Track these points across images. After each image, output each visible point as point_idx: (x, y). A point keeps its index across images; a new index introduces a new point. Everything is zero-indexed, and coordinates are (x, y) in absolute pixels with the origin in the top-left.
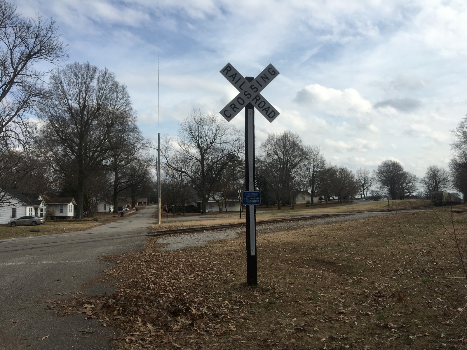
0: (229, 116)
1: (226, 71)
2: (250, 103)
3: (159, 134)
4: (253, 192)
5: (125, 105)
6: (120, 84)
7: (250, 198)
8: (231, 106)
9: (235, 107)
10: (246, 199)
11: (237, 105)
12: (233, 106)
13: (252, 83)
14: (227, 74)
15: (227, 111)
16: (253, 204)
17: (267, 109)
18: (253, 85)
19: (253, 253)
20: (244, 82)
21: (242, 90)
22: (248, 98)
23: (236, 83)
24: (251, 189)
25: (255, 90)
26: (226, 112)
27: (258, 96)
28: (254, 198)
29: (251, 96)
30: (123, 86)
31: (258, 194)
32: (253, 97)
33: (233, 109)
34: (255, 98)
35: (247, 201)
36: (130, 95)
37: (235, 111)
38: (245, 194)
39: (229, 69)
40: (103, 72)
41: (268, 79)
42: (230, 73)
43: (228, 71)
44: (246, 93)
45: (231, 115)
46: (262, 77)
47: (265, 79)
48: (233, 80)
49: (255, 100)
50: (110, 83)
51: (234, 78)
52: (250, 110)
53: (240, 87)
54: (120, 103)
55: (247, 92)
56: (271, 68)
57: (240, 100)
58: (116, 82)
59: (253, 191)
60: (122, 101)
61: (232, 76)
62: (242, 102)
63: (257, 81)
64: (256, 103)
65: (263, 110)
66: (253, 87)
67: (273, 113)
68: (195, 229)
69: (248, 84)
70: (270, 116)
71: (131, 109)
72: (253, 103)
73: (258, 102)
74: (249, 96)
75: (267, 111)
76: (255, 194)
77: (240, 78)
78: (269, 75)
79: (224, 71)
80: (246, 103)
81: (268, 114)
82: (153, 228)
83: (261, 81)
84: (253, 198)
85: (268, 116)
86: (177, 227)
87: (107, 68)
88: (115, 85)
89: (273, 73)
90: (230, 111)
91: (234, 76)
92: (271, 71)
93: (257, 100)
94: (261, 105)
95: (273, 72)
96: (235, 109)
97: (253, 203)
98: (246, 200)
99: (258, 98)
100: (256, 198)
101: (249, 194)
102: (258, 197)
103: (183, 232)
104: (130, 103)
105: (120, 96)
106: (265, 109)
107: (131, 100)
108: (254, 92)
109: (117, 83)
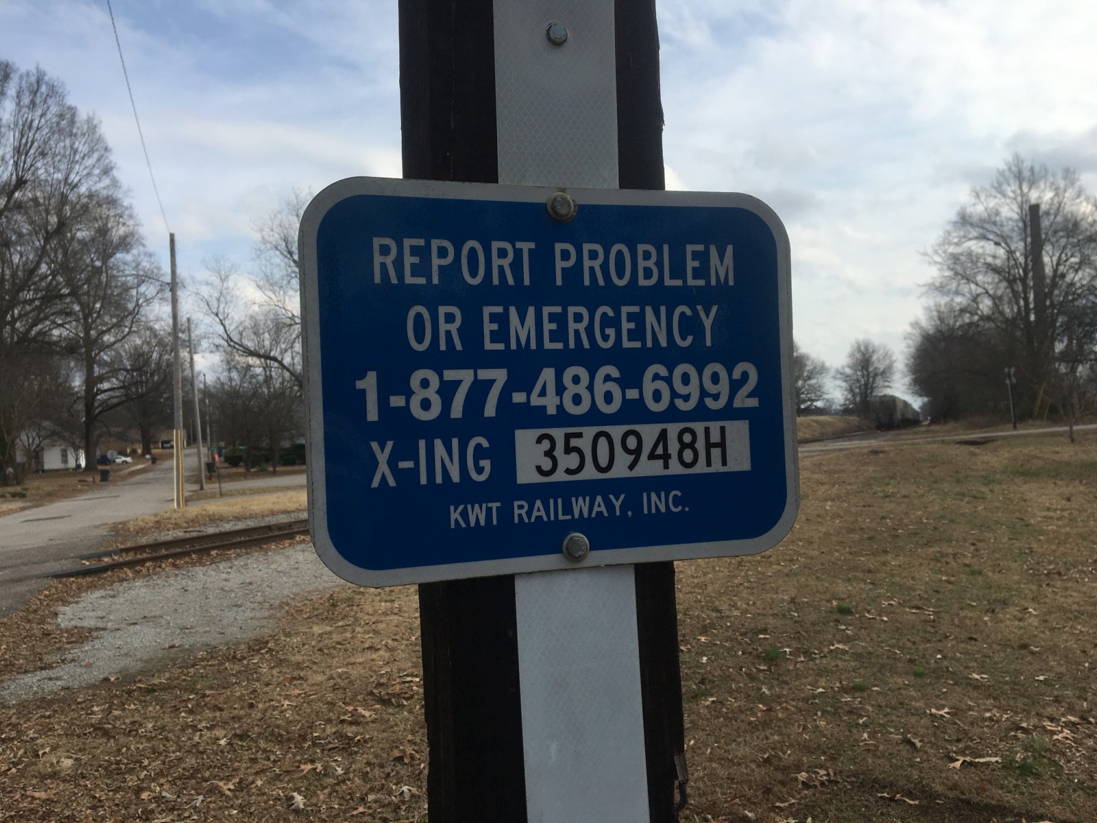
3: (172, 237)
6: (82, 115)
30: (89, 120)
31: (723, 266)
40: (33, 79)
50: (54, 109)
58: (70, 108)
60: (89, 162)
71: (115, 183)
88: (68, 115)
104: (112, 169)
105: (82, 147)
107: (114, 158)
109: (73, 111)
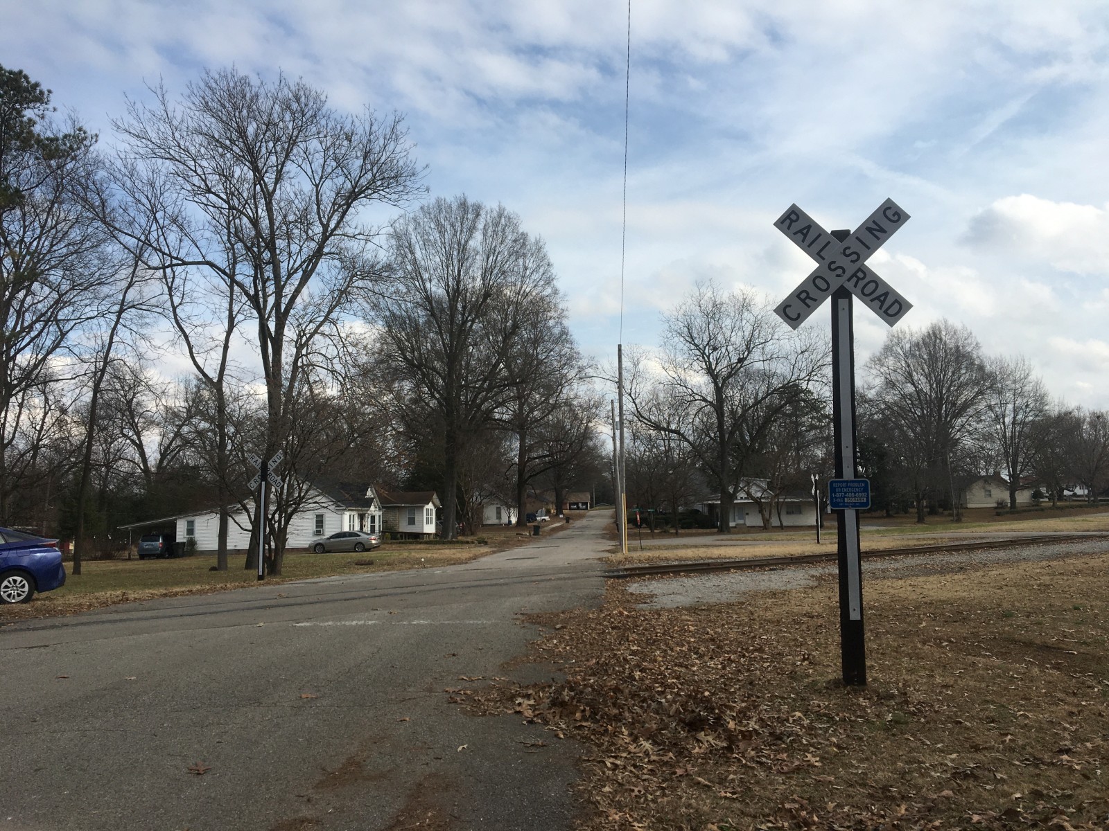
0: (794, 316)
1: (788, 221)
2: (842, 286)
3: (620, 346)
4: (853, 482)
5: (541, 283)
6: (532, 239)
7: (845, 493)
8: (798, 296)
9: (808, 297)
10: (837, 495)
11: (814, 292)
12: (804, 295)
13: (846, 243)
14: (789, 228)
15: (790, 306)
16: (852, 506)
17: (882, 298)
18: (849, 248)
19: (854, 615)
20: (829, 242)
21: (824, 259)
22: (838, 276)
23: (809, 246)
24: (848, 473)
25: (854, 257)
26: (788, 309)
27: (859, 270)
28: (855, 493)
29: (844, 272)
30: (537, 243)
31: (863, 485)
32: (848, 274)
33: (803, 301)
34: (855, 275)
35: (839, 500)
36: (552, 261)
37: (809, 306)
38: (834, 485)
39: (793, 217)
40: (495, 214)
41: (883, 231)
42: (796, 226)
43: (792, 221)
44: (833, 266)
45: (799, 315)
46: (869, 230)
47: (876, 233)
48: (803, 241)
49: (855, 279)
50: (510, 237)
51: (805, 236)
52: (842, 303)
53: (818, 254)
54: (531, 281)
55: (834, 262)
56: (890, 208)
57: (818, 281)
58: (522, 234)
59: (852, 478)
60: (535, 276)
61: (801, 231)
62: (824, 286)
63: (857, 238)
64: (855, 286)
65: (872, 301)
66: (848, 252)
67: (896, 307)
68: (708, 564)
69: (838, 246)
70: (889, 312)
71: (555, 292)
72: (849, 286)
73: (861, 284)
74: (839, 271)
75: (883, 302)
76: (856, 485)
77: (820, 235)
78: (885, 224)
79: (782, 222)
80: (834, 288)
81: (884, 309)
82: (612, 561)
83: (868, 238)
84: (853, 495)
85: (886, 312)
86: (667, 559)
87: (503, 205)
88: (522, 239)
89: (896, 218)
90: (798, 306)
91: (805, 231)
92: (889, 213)
93: (859, 278)
94: (867, 291)
95: (894, 215)
96: (807, 301)
97: (854, 505)
98: (836, 498)
99: (860, 275)
100: (860, 495)
101: (844, 485)
102: (864, 492)
103: (682, 571)
104: (553, 280)
105: (531, 264)
106: (878, 298)
107: (554, 271)
108: (852, 261)
109: (524, 236)
